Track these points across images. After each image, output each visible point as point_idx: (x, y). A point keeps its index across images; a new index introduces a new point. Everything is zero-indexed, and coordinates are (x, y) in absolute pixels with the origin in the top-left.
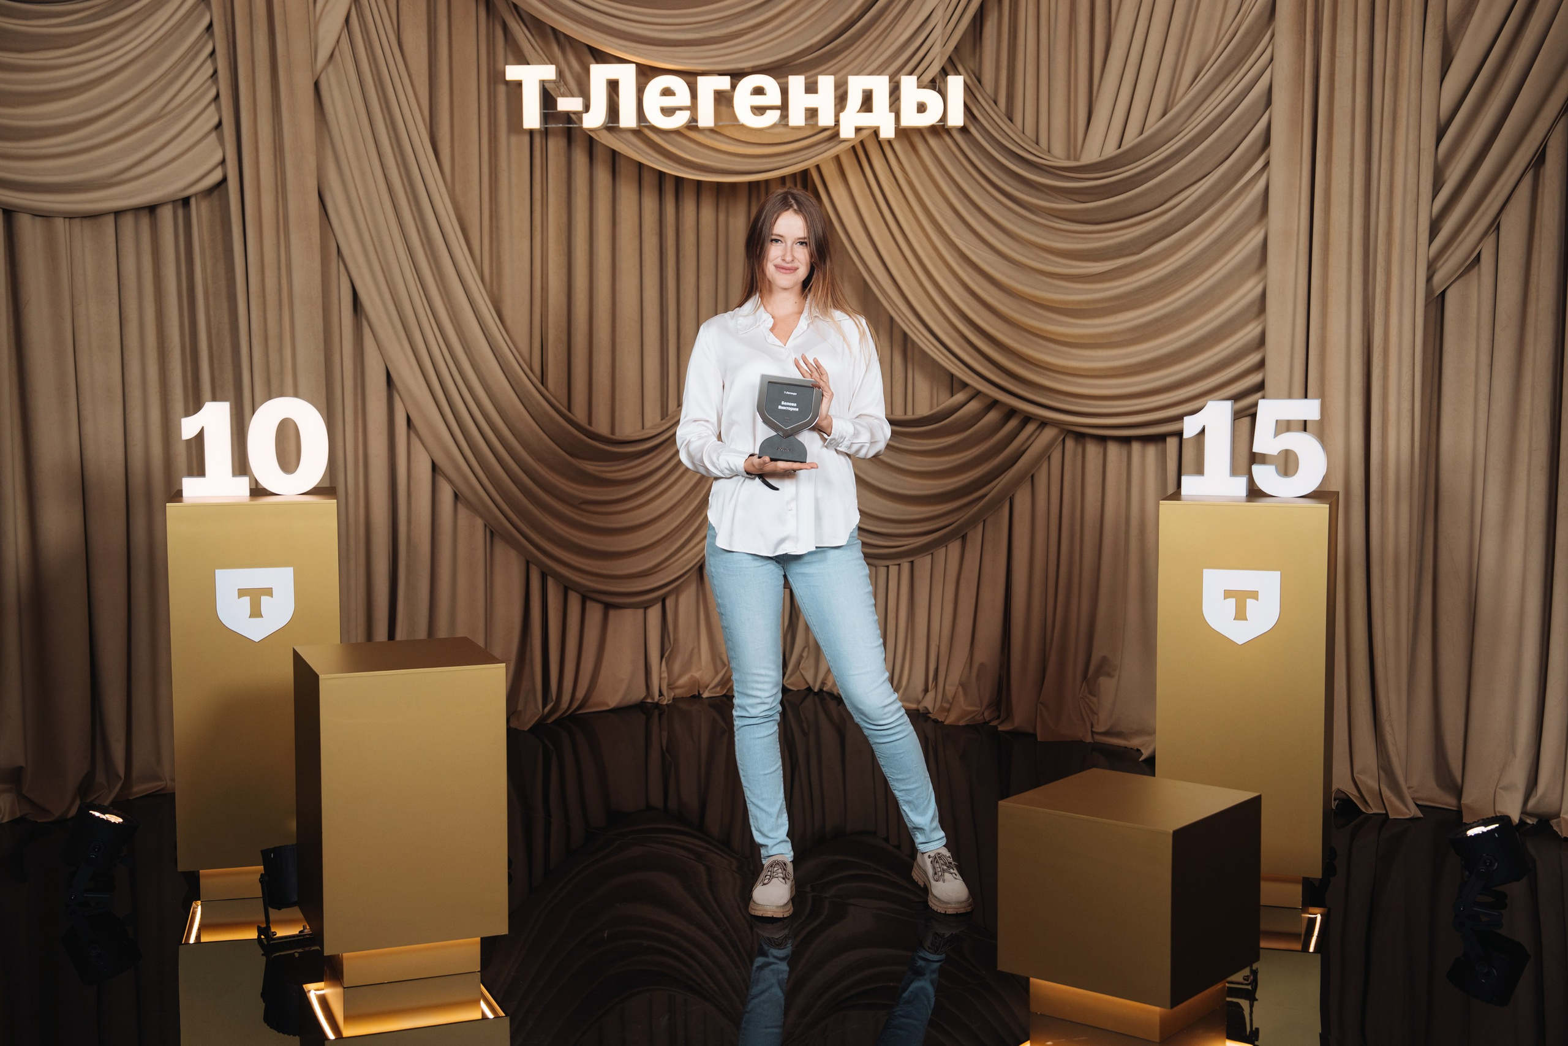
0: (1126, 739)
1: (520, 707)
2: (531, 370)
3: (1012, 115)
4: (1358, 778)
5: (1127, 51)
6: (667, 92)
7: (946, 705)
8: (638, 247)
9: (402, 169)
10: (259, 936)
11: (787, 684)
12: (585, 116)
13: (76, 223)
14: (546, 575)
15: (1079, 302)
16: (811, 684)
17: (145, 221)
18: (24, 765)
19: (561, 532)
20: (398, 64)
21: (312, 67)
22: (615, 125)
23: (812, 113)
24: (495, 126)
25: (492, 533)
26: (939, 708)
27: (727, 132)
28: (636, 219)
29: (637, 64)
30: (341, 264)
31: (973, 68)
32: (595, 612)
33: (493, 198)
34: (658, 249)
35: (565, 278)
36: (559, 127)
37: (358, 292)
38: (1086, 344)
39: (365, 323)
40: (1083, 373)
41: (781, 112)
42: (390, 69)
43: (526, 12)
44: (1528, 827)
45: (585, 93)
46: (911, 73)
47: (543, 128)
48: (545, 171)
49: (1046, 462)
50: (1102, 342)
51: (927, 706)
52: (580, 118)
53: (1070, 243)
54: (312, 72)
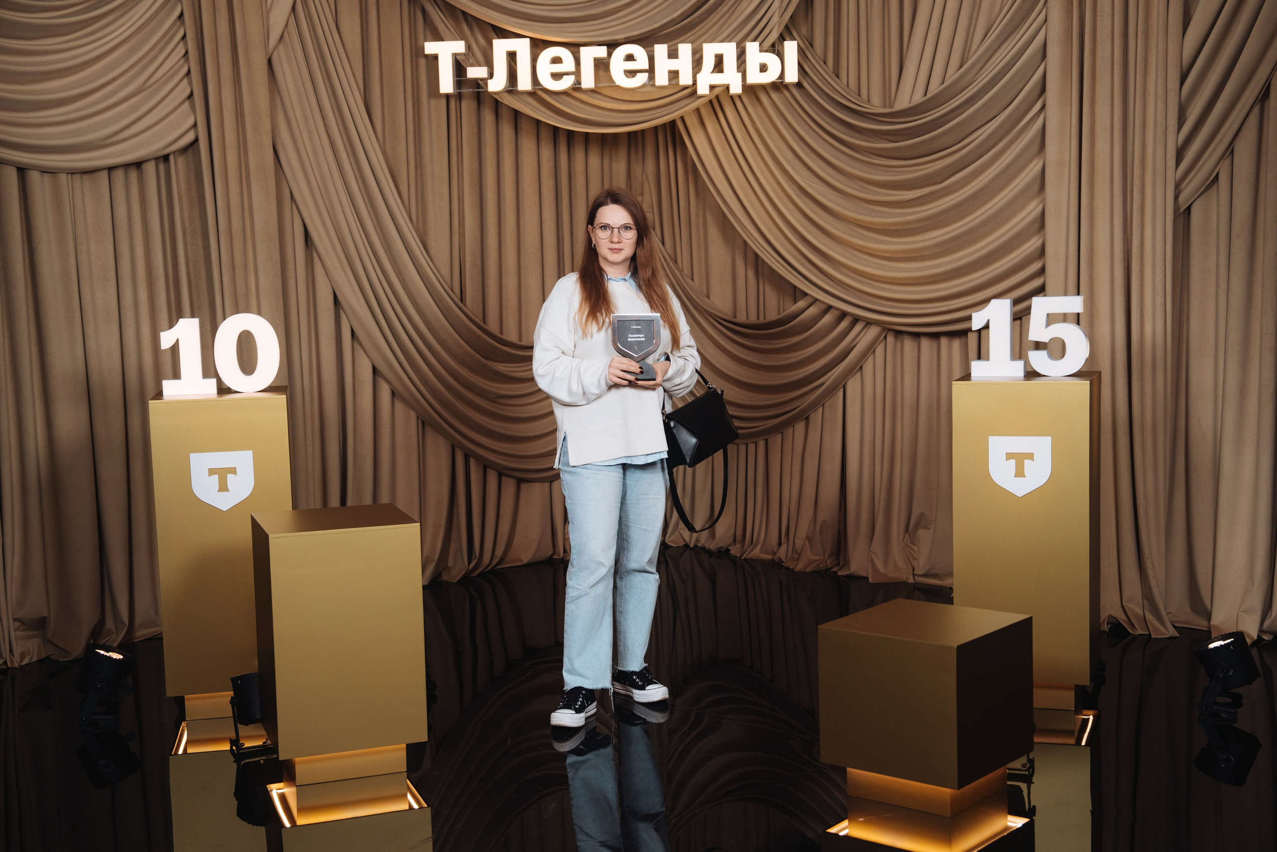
0: (940, 579)
1: (450, 564)
2: (452, 291)
3: (838, 73)
4: (1126, 606)
5: (929, 16)
6: (557, 60)
7: (796, 556)
8: (537, 188)
9: (342, 128)
10: (231, 748)
11: (669, 542)
12: (490, 82)
13: (77, 177)
14: (469, 456)
15: (894, 224)
16: (688, 542)
17: (133, 174)
18: (45, 614)
19: (479, 420)
20: (336, 44)
21: (266, 47)
22: (515, 88)
23: (674, 75)
24: (418, 92)
25: (423, 423)
26: (790, 558)
27: (604, 92)
28: (535, 165)
29: (531, 39)
30: (294, 207)
31: (806, 34)
33: (418, 151)
34: (554, 189)
35: (478, 215)
36: (471, 91)
37: (308, 230)
38: (900, 258)
39: (315, 255)
40: (899, 282)
41: (649, 74)
42: (330, 48)
44: (1264, 643)
45: (489, 64)
46: (754, 40)
47: (457, 92)
48: (459, 129)
49: (872, 356)
50: (914, 255)
51: (781, 557)
52: (486, 84)
53: (886, 175)
54: (266, 52)
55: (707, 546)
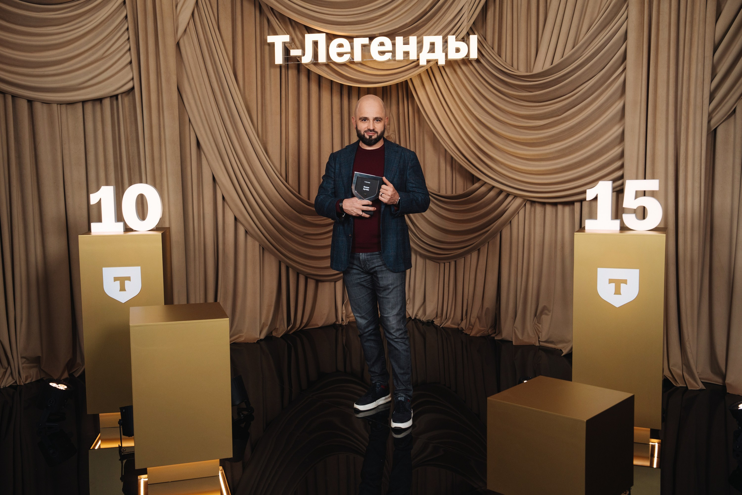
0: (554, 344)
1: (278, 327)
2: (281, 175)
3: (500, 54)
4: (671, 368)
5: (555, 19)
6: (340, 46)
7: (471, 327)
8: (331, 119)
12: (303, 58)
13: (64, 106)
14: (289, 267)
15: (532, 139)
16: (411, 315)
17: (98, 107)
18: (41, 356)
19: (295, 248)
20: (217, 36)
21: (175, 36)
22: (317, 61)
23: (407, 54)
24: (264, 65)
25: (263, 249)
26: (468, 328)
27: (367, 64)
28: (329, 106)
29: (327, 34)
30: (191, 127)
31: (482, 33)
32: (311, 284)
33: (263, 96)
34: (340, 120)
35: (296, 133)
36: (293, 64)
37: (199, 140)
38: (536, 159)
39: (202, 153)
40: (534, 173)
41: (393, 54)
42: (213, 37)
43: (276, 10)
45: (303, 48)
46: (453, 35)
47: (285, 64)
48: (287, 85)
49: (517, 215)
50: (543, 158)
51: (462, 327)
52: (301, 59)
53: (527, 111)
54: (175, 38)
55: (421, 319)
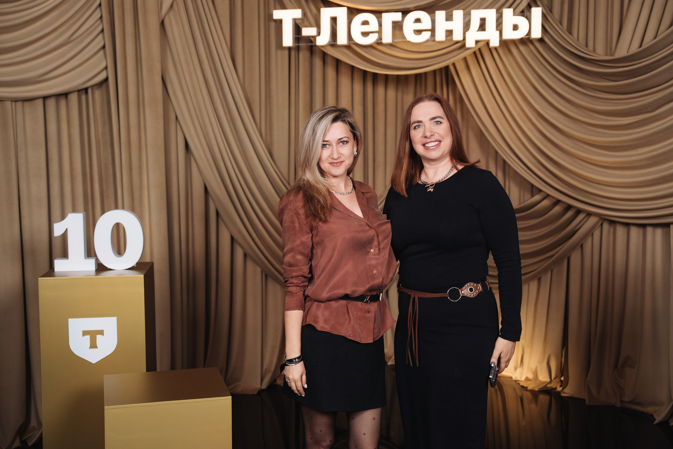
0: (643, 406)
3: (571, 30)
6: (365, 23)
9: (213, 70)
12: (318, 38)
13: (19, 104)
17: (63, 102)
20: (211, 10)
21: (159, 14)
22: (335, 43)
23: (449, 33)
24: (269, 46)
25: (266, 276)
26: (525, 378)
27: (399, 45)
29: (349, 8)
30: (178, 125)
31: (548, 4)
33: (268, 86)
36: (306, 45)
37: (188, 142)
39: (192, 159)
41: (432, 33)
42: (206, 13)
45: (318, 25)
46: (510, 7)
47: (296, 46)
48: (297, 71)
49: (591, 237)
50: (628, 166)
51: (518, 377)
52: (315, 40)
54: (159, 16)
